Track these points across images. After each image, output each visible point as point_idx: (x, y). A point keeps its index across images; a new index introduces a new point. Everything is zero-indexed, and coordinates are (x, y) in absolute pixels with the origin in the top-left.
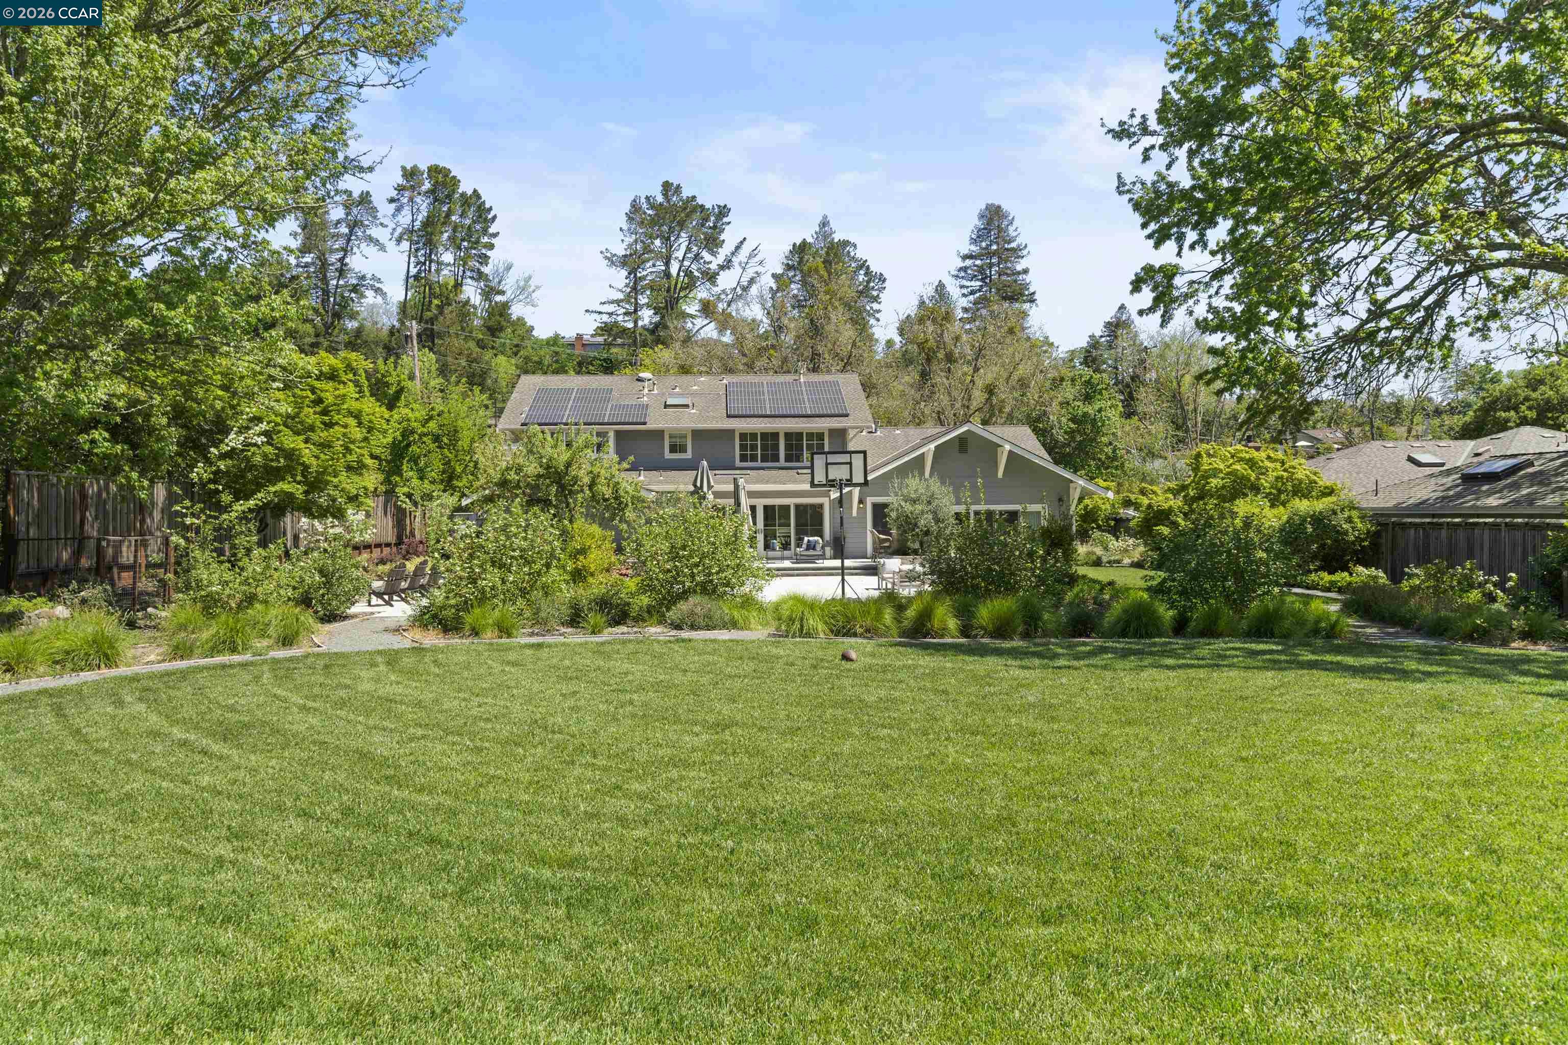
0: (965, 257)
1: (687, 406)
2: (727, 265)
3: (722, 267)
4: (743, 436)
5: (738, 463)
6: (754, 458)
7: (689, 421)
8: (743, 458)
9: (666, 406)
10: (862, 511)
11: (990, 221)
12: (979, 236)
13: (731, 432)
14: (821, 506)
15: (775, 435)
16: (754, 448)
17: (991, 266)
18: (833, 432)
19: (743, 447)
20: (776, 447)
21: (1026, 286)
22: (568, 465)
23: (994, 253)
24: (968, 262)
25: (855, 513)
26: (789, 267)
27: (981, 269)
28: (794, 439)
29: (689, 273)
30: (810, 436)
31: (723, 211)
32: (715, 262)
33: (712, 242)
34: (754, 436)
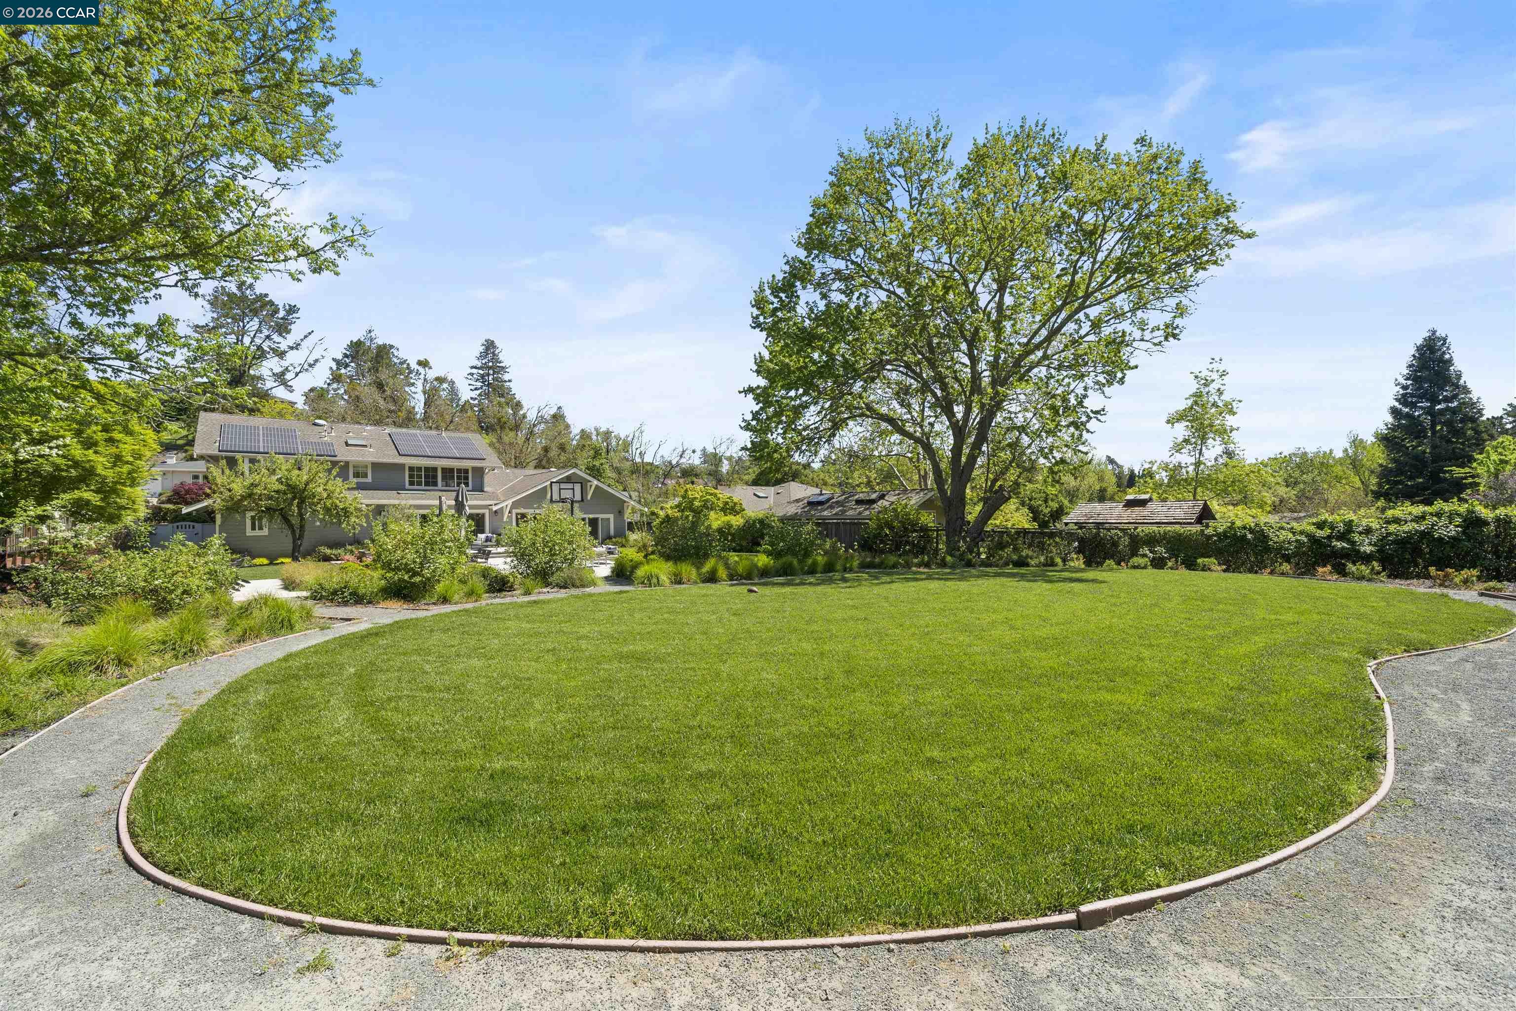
0: (472, 367)
1: (365, 446)
2: (296, 347)
3: (292, 348)
4: (411, 469)
5: (407, 486)
6: (419, 484)
7: (370, 456)
8: (411, 483)
9: (347, 444)
10: (510, 517)
11: (487, 349)
12: (483, 355)
13: (401, 467)
14: (483, 515)
15: (435, 469)
16: (420, 477)
17: (488, 375)
18: (475, 469)
19: (411, 476)
20: (435, 477)
21: (510, 389)
22: (307, 484)
23: (490, 368)
24: (475, 371)
25: (505, 519)
26: (346, 356)
27: (482, 376)
28: (448, 473)
29: (259, 348)
30: (459, 471)
31: (292, 310)
32: (283, 344)
33: (283, 328)
34: (419, 469)
